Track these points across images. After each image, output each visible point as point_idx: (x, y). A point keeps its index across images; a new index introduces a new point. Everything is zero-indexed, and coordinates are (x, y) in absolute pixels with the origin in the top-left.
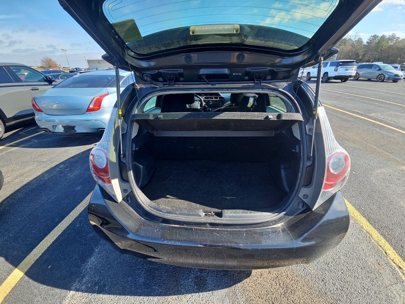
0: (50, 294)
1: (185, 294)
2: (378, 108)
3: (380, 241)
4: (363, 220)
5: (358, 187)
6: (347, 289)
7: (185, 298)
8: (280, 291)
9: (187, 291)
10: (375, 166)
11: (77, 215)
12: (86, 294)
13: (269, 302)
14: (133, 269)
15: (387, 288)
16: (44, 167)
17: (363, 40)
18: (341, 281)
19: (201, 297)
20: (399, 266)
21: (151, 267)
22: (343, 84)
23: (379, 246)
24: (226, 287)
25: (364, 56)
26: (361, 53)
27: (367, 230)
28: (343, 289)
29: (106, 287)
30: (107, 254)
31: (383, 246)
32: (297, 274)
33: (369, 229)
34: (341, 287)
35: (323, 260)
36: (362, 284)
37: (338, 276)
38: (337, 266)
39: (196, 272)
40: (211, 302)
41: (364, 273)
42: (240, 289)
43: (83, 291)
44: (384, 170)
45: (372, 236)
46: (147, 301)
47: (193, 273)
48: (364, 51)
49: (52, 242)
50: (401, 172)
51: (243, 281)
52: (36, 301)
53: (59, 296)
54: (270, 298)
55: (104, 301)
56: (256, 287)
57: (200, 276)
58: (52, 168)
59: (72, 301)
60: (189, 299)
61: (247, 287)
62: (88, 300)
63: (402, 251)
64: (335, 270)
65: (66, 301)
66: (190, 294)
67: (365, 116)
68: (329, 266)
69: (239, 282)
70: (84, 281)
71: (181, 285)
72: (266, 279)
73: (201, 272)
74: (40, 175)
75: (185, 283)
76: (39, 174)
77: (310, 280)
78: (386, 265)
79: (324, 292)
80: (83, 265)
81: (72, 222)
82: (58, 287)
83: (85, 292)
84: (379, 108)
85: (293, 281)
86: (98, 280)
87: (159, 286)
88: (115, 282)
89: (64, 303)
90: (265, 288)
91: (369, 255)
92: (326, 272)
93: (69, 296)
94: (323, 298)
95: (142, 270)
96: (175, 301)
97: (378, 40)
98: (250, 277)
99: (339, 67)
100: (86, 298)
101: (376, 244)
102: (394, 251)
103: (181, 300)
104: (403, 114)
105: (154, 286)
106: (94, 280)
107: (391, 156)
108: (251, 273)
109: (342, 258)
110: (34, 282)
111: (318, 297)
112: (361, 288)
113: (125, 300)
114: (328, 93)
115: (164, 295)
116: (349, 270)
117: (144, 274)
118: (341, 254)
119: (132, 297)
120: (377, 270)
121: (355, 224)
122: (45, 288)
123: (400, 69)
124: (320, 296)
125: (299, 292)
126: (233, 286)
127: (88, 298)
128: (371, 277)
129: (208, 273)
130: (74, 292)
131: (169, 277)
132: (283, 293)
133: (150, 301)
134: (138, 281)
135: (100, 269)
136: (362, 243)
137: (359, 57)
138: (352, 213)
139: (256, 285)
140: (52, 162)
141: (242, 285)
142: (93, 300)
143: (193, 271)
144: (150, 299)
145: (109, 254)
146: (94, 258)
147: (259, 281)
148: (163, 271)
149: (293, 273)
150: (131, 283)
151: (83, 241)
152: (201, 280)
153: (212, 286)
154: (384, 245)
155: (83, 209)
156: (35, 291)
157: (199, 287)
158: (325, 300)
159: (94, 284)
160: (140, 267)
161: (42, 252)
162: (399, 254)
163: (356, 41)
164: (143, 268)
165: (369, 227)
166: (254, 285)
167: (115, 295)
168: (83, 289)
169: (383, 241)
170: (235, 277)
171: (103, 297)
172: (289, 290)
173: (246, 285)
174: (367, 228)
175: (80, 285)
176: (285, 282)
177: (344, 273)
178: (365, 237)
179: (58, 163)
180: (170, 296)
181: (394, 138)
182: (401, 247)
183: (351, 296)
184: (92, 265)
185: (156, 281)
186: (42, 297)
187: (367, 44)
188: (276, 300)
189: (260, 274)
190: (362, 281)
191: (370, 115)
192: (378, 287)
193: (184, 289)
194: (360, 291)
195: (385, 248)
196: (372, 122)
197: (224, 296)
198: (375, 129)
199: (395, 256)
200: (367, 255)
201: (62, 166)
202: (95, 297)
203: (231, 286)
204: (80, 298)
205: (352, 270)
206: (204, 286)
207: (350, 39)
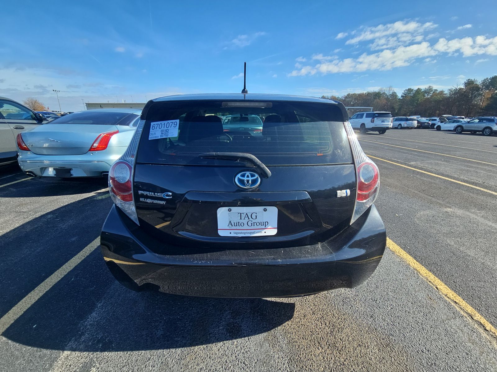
0: (36, 356)
1: (215, 342)
2: (417, 157)
3: (428, 277)
4: (409, 258)
5: (403, 228)
6: (399, 324)
7: (216, 347)
8: (326, 331)
9: (217, 340)
10: (418, 209)
11: (72, 268)
12: (86, 354)
13: (314, 342)
14: (149, 321)
15: (445, 322)
16: (24, 218)
17: (397, 94)
18: (392, 316)
19: (235, 344)
20: (454, 301)
21: (172, 318)
22: (381, 136)
23: (428, 282)
24: (265, 331)
25: (400, 109)
26: (396, 106)
27: (414, 267)
28: (395, 324)
29: (113, 344)
30: (113, 308)
31: (432, 282)
32: (344, 312)
33: (416, 266)
34: (392, 322)
35: (371, 297)
36: (415, 319)
37: (387, 312)
38: (386, 302)
39: (228, 319)
40: (247, 348)
41: (416, 308)
42: (281, 332)
43: (80, 350)
44: (427, 212)
45: (419, 273)
46: (168, 354)
47: (224, 320)
48: (399, 105)
49: (37, 299)
50: (445, 213)
51: (284, 323)
52: (18, 364)
53: (48, 358)
54: (315, 338)
55: (111, 360)
56: (299, 329)
57: (233, 322)
58: (36, 219)
59: (67, 362)
60: (221, 347)
61: (289, 330)
62: (88, 360)
63: (455, 286)
64: (384, 306)
65: (59, 362)
66: (221, 343)
67: (405, 164)
68: (378, 302)
69: (280, 325)
70: (83, 339)
71: (210, 334)
72: (309, 320)
73: (235, 319)
74: (19, 227)
75: (215, 332)
76: (17, 225)
77: (358, 318)
78: (439, 300)
79: (374, 328)
80: (81, 322)
81: (64, 276)
82: (47, 348)
83: (84, 351)
84: (419, 158)
85: (340, 320)
86: (102, 337)
87: (183, 337)
88: (124, 337)
89: (56, 364)
90: (310, 329)
91: (419, 291)
92: (374, 309)
93: (62, 357)
94: (374, 333)
95: (161, 322)
96: (204, 351)
97: (413, 93)
98: (292, 319)
99: (375, 118)
100: (86, 358)
101: (425, 280)
102: (446, 286)
103: (210, 349)
104: (444, 163)
105: (176, 337)
106: (96, 337)
107: (434, 199)
108: (293, 315)
109: (390, 294)
110: (14, 343)
111: (368, 333)
112: (414, 322)
113: (139, 355)
114: (367, 144)
115: (189, 346)
116: (398, 305)
117: (163, 326)
118: (389, 290)
119: (148, 351)
120: (429, 304)
121: (401, 262)
122: (29, 349)
123: (439, 121)
124: (370, 333)
125: (347, 329)
126: (273, 330)
127: (88, 358)
128: (424, 311)
129: (243, 319)
130: (69, 352)
131: (195, 327)
132: (330, 332)
133: (172, 353)
134: (155, 334)
135: (105, 324)
136: (410, 279)
137: (395, 111)
138: (397, 252)
139: (299, 327)
140: (36, 212)
141: (283, 327)
142: (95, 360)
143: (224, 319)
144: (171, 352)
145: (116, 308)
146: (96, 314)
147: (303, 322)
148: (187, 321)
149: (340, 311)
150: (146, 337)
151: (80, 295)
152: (234, 326)
153: (247, 332)
154: (433, 280)
155: (80, 261)
156: (16, 353)
157: (232, 334)
158: (376, 336)
159: (96, 342)
160: (158, 319)
161: (25, 310)
162: (452, 289)
163: (390, 95)
164: (161, 319)
165: (416, 264)
166: (296, 326)
167: (126, 351)
168: (82, 348)
169: (432, 277)
170: (274, 320)
171: (110, 355)
172: (336, 329)
173: (288, 328)
174: (413, 265)
175: (77, 344)
176: (331, 320)
177: (394, 308)
178: (413, 273)
179: (44, 213)
180: (196, 347)
181: (435, 183)
182: (453, 282)
183: (404, 331)
184: (93, 322)
185: (178, 333)
186: (25, 359)
187: (402, 98)
188: (322, 339)
189: (303, 316)
190: (414, 315)
191: (409, 163)
192: (433, 322)
193: (214, 338)
194: (413, 326)
195: (436, 283)
196: (412, 170)
197: (263, 341)
198: (415, 175)
199: (447, 291)
200: (416, 290)
201: (49, 216)
202: (98, 356)
203: (270, 330)
204: (78, 358)
205: (401, 305)
206: (238, 332)
207: (384, 93)
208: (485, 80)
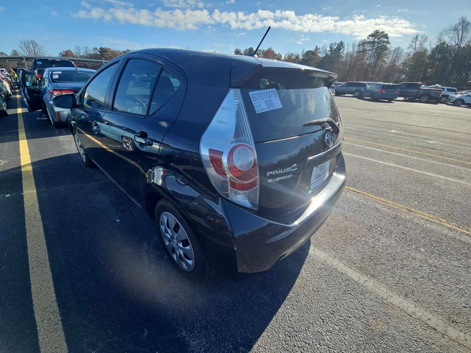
14: (247, 301)
71: (291, 271)
95: (256, 292)
96: (301, 281)
103: (303, 277)
105: (279, 290)
113: (276, 321)
117: (261, 293)
133: (291, 299)
134: (264, 301)
135: (218, 337)
164: (253, 291)
167: (265, 329)
208: (245, 50)
